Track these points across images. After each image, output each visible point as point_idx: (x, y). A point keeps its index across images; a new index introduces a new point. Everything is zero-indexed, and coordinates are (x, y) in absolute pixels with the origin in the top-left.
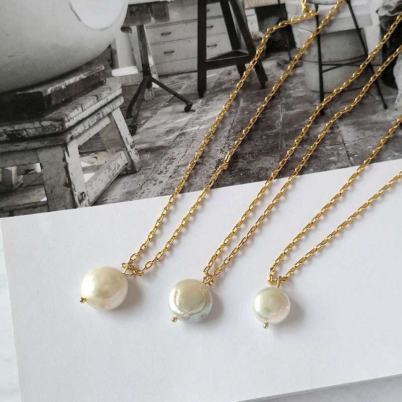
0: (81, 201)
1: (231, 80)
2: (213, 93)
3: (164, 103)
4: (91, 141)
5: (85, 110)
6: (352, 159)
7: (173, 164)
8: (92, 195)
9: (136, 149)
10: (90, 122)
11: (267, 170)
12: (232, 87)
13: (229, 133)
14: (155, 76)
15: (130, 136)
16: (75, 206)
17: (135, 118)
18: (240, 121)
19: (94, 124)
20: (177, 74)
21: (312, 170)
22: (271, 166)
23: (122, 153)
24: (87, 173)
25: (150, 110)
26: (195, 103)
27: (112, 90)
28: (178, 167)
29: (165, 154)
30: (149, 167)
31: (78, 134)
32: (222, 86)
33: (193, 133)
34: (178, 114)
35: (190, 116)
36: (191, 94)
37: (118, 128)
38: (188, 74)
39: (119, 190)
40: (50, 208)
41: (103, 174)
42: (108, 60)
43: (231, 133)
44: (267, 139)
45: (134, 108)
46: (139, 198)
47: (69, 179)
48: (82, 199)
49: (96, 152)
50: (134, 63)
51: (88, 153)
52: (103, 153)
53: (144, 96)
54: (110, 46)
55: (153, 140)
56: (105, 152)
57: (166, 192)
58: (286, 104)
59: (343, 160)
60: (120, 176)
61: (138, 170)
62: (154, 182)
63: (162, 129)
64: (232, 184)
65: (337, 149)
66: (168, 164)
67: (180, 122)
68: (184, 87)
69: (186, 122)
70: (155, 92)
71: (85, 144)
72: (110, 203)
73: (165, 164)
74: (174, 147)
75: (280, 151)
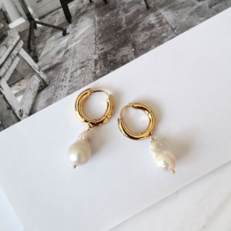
0: (21, 116)
1: (84, 6)
2: (76, 18)
3: (49, 35)
4: (12, 76)
5: (2, 57)
6: (175, 31)
7: (68, 72)
8: (27, 110)
9: (42, 71)
10: (8, 63)
11: (127, 56)
12: (87, 10)
13: (95, 40)
14: (37, 20)
15: (36, 64)
16: (19, 120)
17: (35, 51)
18: (99, 30)
19: (11, 64)
20: (50, 13)
21: (153, 47)
22: (128, 53)
23: (35, 76)
24: (18, 97)
25: (42, 43)
26: (68, 28)
27: (13, 38)
28: (72, 73)
29: (61, 68)
30: (55, 80)
31: (3, 74)
32: (80, 11)
33: (73, 48)
34: (60, 40)
35: (67, 38)
36: (63, 24)
37: (26, 62)
38: (56, 11)
39: (42, 100)
40: (5, 127)
41: (28, 94)
42: (4, 19)
43: (96, 40)
44: (120, 36)
45: (31, 45)
46: (56, 101)
47: (9, 104)
48: (22, 114)
49: (18, 81)
50: (21, 16)
51: (14, 84)
52: (23, 80)
53: (34, 35)
54: (1, 9)
55: (50, 61)
56: (24, 80)
57: (70, 92)
58: (124, 9)
59: (170, 34)
60: (39, 91)
61: (48, 84)
62: (61, 88)
63: (53, 53)
64: (108, 72)
65: (164, 28)
66: (65, 73)
67: (63, 44)
68: (57, 20)
69: (67, 42)
70: (40, 29)
71: (10, 79)
72: (39, 110)
73: (64, 74)
74: (65, 61)
75: (131, 41)
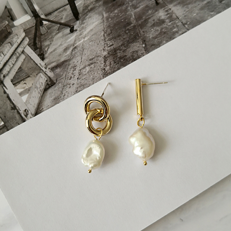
0: (26, 116)
1: (92, 2)
2: (84, 15)
3: (56, 32)
4: (18, 74)
5: (6, 54)
6: (186, 26)
7: (76, 69)
8: (32, 110)
9: (49, 69)
10: (12, 61)
11: (137, 52)
12: (94, 7)
13: (104, 36)
14: (43, 17)
15: (42, 61)
16: (24, 121)
17: (41, 48)
18: (108, 26)
19: (16, 62)
20: (57, 10)
21: (164, 42)
22: (138, 48)
23: (41, 74)
24: (23, 96)
25: (48, 40)
26: (75, 25)
27: (18, 35)
28: (80, 70)
29: (69, 65)
30: (62, 77)
31: (7, 73)
32: (88, 8)
33: (81, 45)
34: (67, 36)
35: (75, 35)
36: (70, 20)
37: (32, 59)
38: (63, 8)
39: (48, 99)
40: (8, 128)
41: (34, 92)
42: (8, 17)
43: (105, 36)
44: (129, 32)
45: (37, 42)
46: (63, 100)
47: (13, 104)
48: (27, 114)
49: (23, 80)
50: (26, 13)
51: (19, 82)
52: (28, 78)
53: (40, 32)
54: (6, 7)
55: (57, 59)
56: (30, 78)
57: (79, 89)
58: (133, 5)
59: (181, 29)
60: (46, 90)
61: (55, 82)
62: (68, 86)
63: (61, 50)
64: (119, 69)
65: (175, 23)
66: (74, 71)
67: (71, 41)
68: (64, 17)
69: (74, 39)
70: (47, 27)
71: (14, 77)
72: (46, 110)
73: (72, 72)
74: (73, 58)
75: (141, 37)
